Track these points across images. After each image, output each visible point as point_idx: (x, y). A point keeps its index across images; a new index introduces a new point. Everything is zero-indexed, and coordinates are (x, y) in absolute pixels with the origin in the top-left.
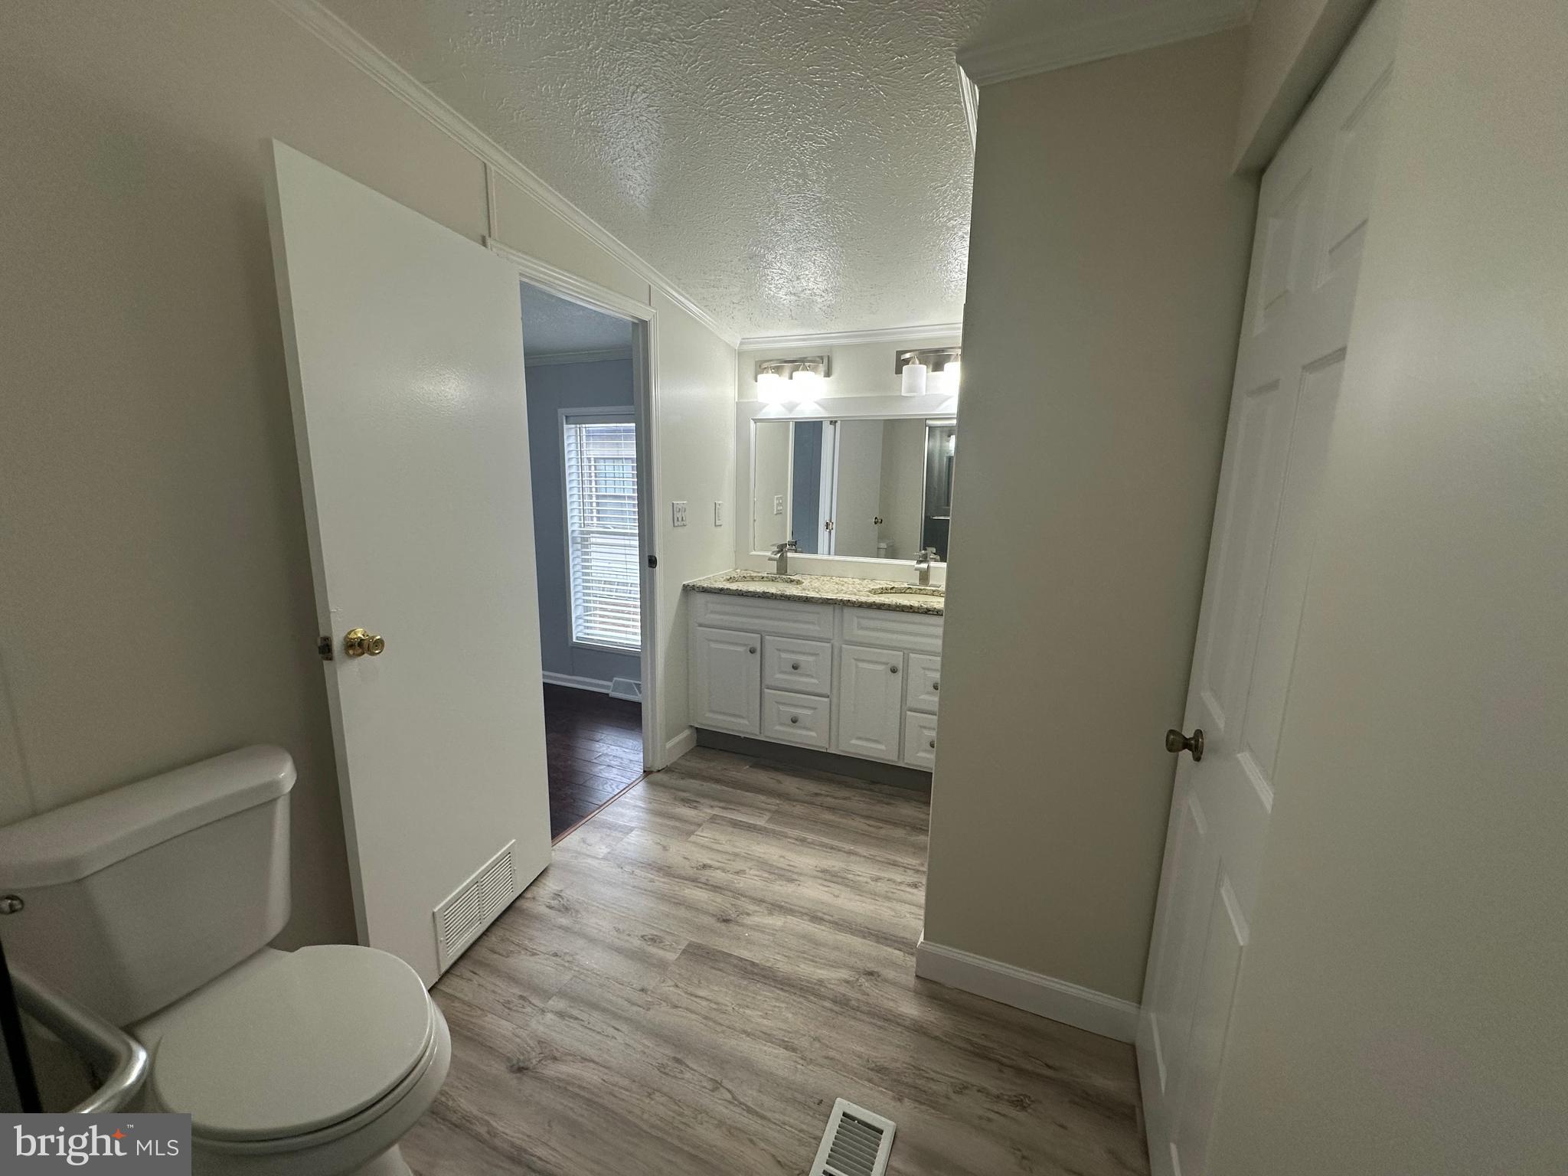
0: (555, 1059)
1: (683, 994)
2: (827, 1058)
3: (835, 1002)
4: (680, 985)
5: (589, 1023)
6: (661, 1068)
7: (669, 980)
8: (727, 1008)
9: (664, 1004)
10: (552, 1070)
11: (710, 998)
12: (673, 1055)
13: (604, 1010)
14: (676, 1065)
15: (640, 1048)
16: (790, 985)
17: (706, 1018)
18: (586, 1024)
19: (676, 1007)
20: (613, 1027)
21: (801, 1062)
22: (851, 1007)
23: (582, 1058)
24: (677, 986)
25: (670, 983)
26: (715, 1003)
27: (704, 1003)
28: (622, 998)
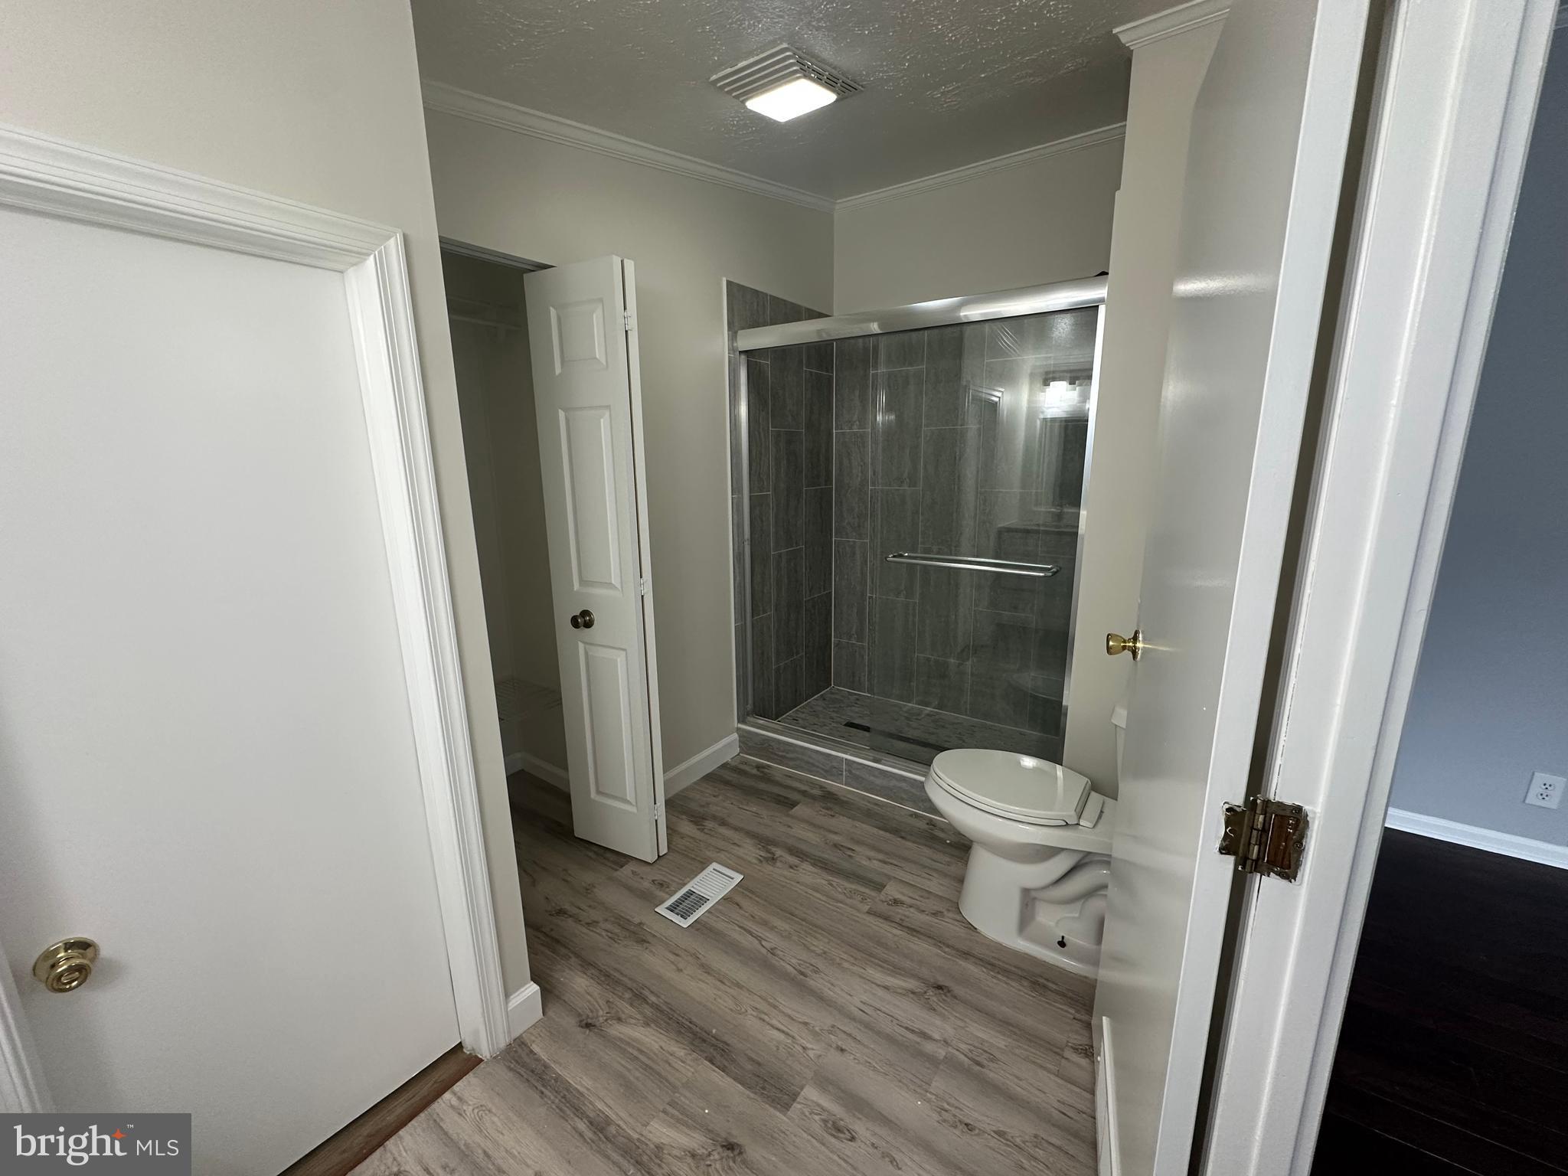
0: (913, 993)
1: (798, 1037)
2: (677, 955)
3: (645, 1000)
4: (800, 1049)
5: (892, 1021)
6: (817, 971)
7: (812, 1056)
8: (752, 1012)
9: (817, 1029)
10: (912, 984)
11: (768, 1027)
12: (807, 979)
13: (879, 1033)
14: (803, 970)
15: (837, 990)
16: (681, 1025)
17: (775, 1007)
18: (895, 1022)
19: (806, 1024)
20: (867, 1014)
21: (700, 956)
22: (633, 991)
23: (888, 989)
24: (804, 1048)
25: (811, 1053)
26: (764, 1020)
27: (774, 1022)
28: (864, 1046)
